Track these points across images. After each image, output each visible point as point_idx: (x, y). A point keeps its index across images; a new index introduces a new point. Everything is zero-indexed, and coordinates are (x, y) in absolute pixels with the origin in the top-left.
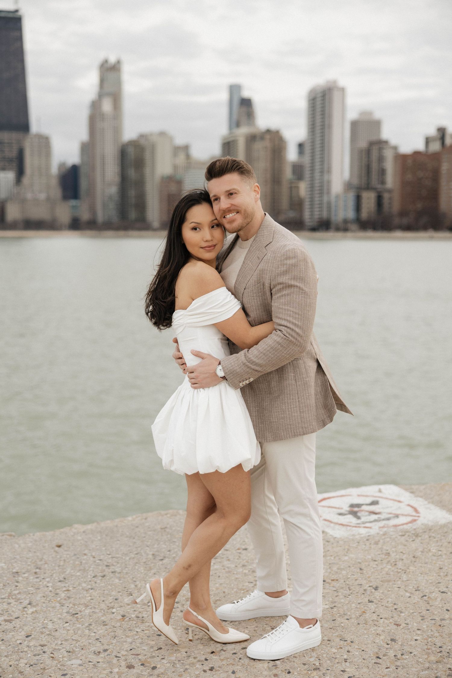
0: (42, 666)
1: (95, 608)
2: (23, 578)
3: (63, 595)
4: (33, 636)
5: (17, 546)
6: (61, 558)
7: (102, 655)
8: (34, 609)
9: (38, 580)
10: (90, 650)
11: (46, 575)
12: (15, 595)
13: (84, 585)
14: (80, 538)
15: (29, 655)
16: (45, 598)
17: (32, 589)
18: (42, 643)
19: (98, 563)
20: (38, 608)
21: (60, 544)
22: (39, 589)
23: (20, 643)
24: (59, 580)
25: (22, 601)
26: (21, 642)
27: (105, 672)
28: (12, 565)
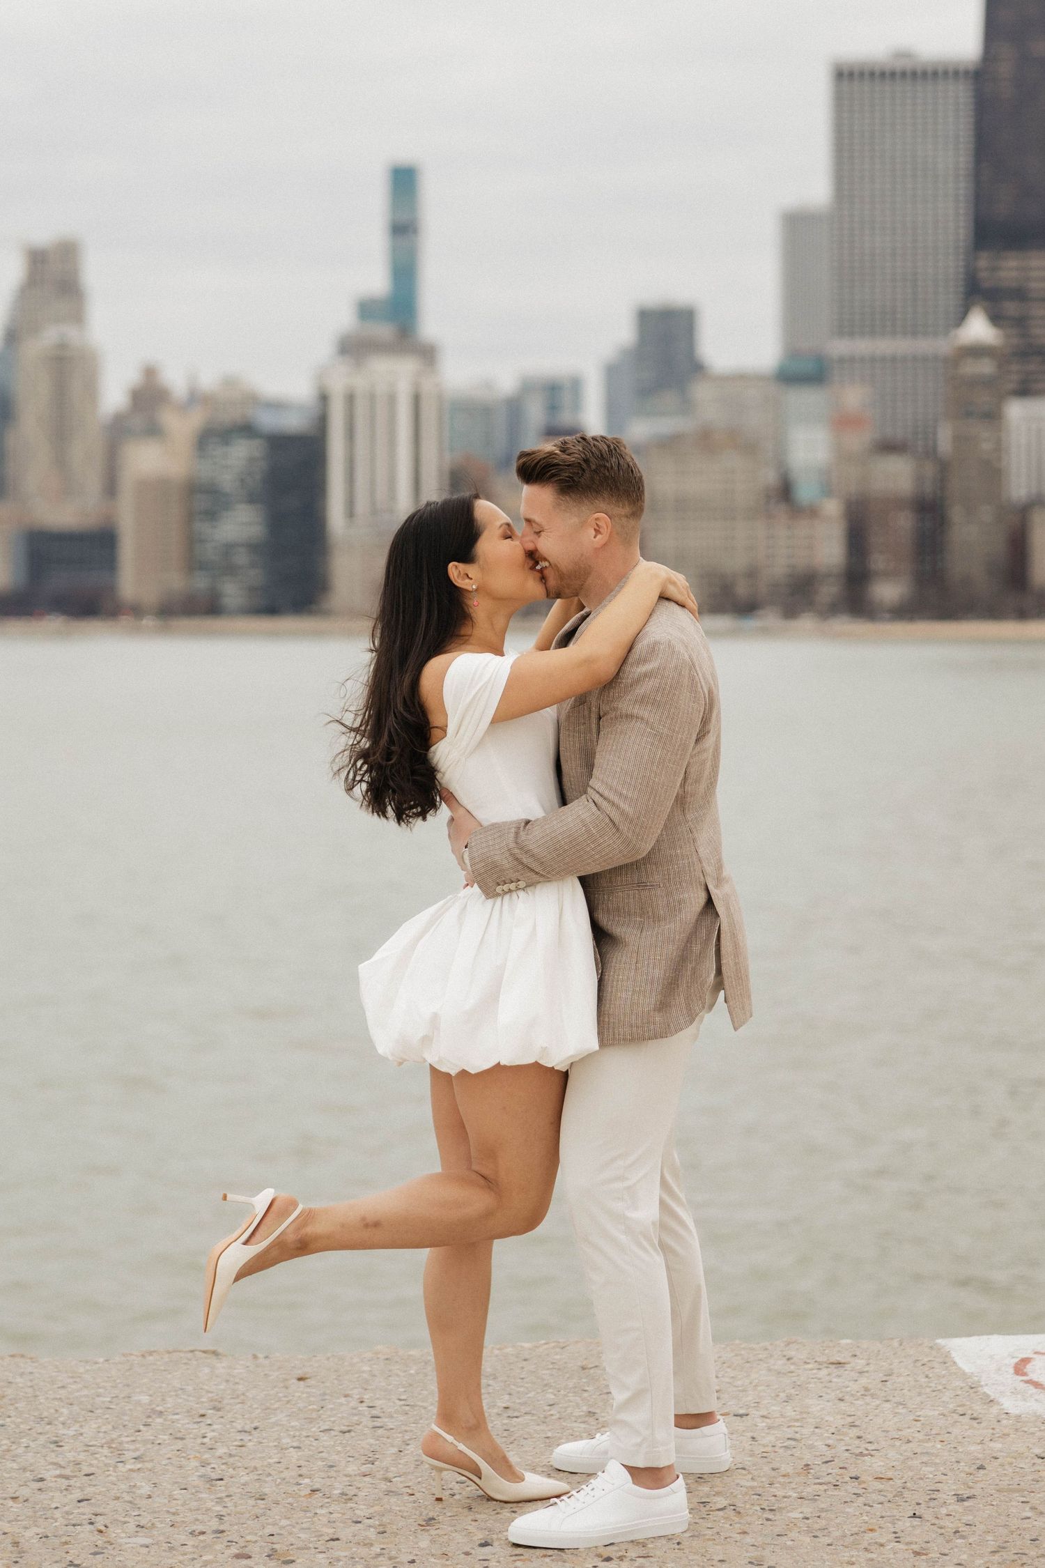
0: (63, 1540)
1: (270, 1475)
2: (165, 1420)
3: (221, 1451)
4: (92, 1501)
5: (207, 1370)
6: (285, 1397)
7: (201, 1537)
8: (139, 1466)
9: (196, 1426)
10: (187, 1529)
11: (222, 1420)
12: (121, 1443)
13: (286, 1441)
14: (366, 1368)
15: (57, 1524)
16: (178, 1453)
17: (166, 1437)
18: (99, 1510)
19: (360, 1411)
20: (149, 1465)
21: (307, 1376)
22: (182, 1439)
23: (57, 1508)
24: (240, 1429)
25: (124, 1452)
26: (59, 1506)
27: (181, 1558)
28: (163, 1400)
